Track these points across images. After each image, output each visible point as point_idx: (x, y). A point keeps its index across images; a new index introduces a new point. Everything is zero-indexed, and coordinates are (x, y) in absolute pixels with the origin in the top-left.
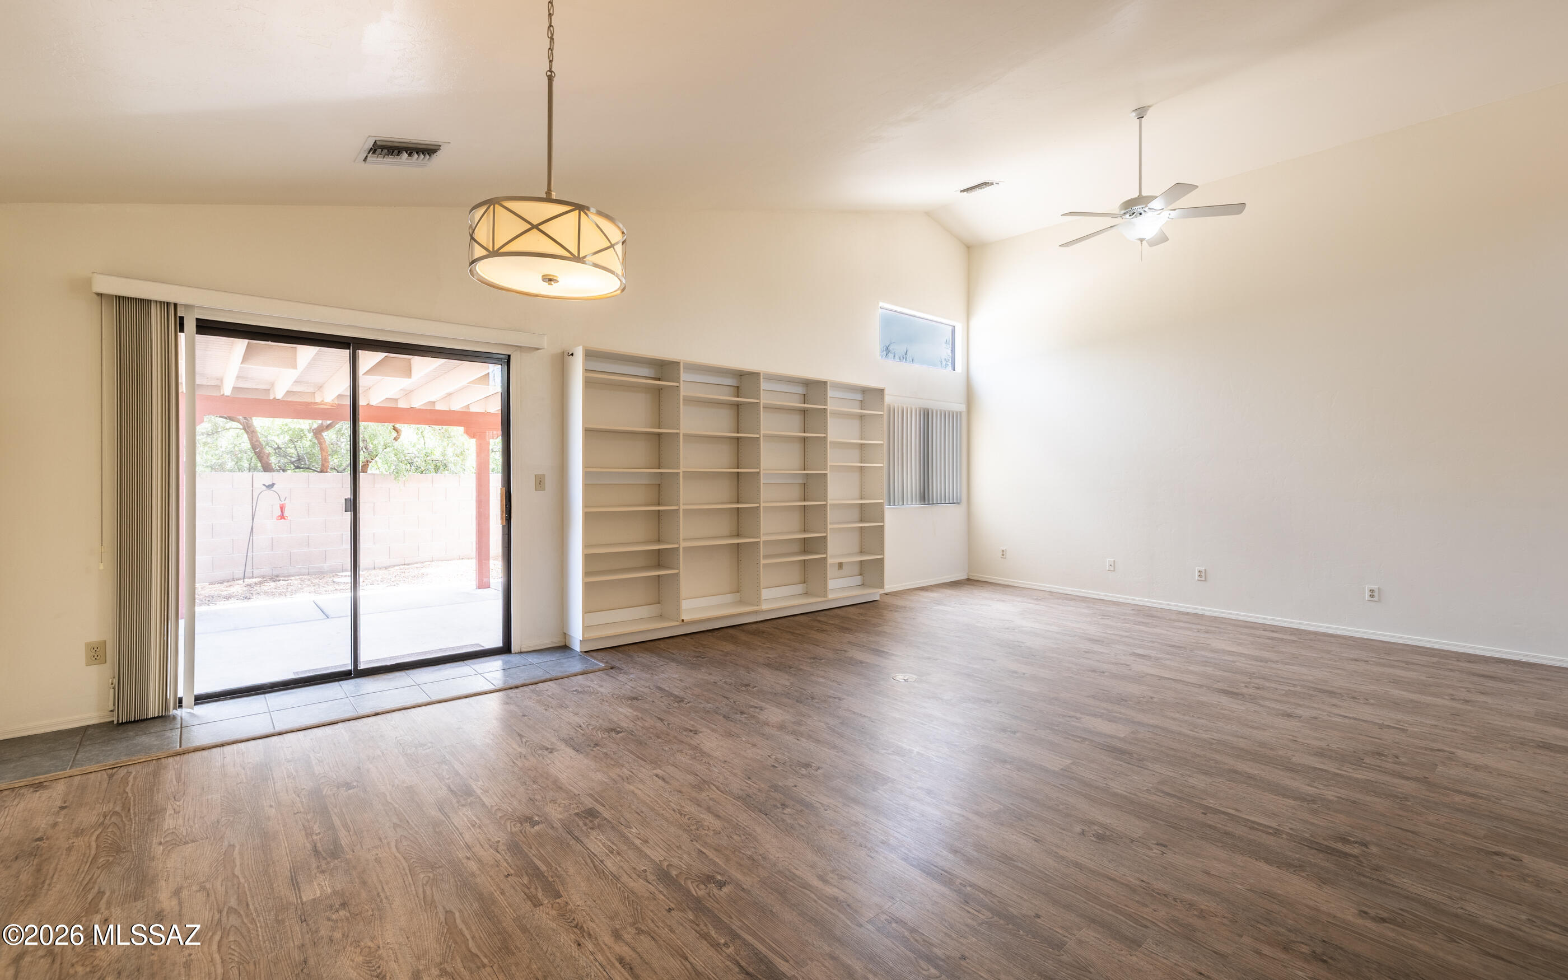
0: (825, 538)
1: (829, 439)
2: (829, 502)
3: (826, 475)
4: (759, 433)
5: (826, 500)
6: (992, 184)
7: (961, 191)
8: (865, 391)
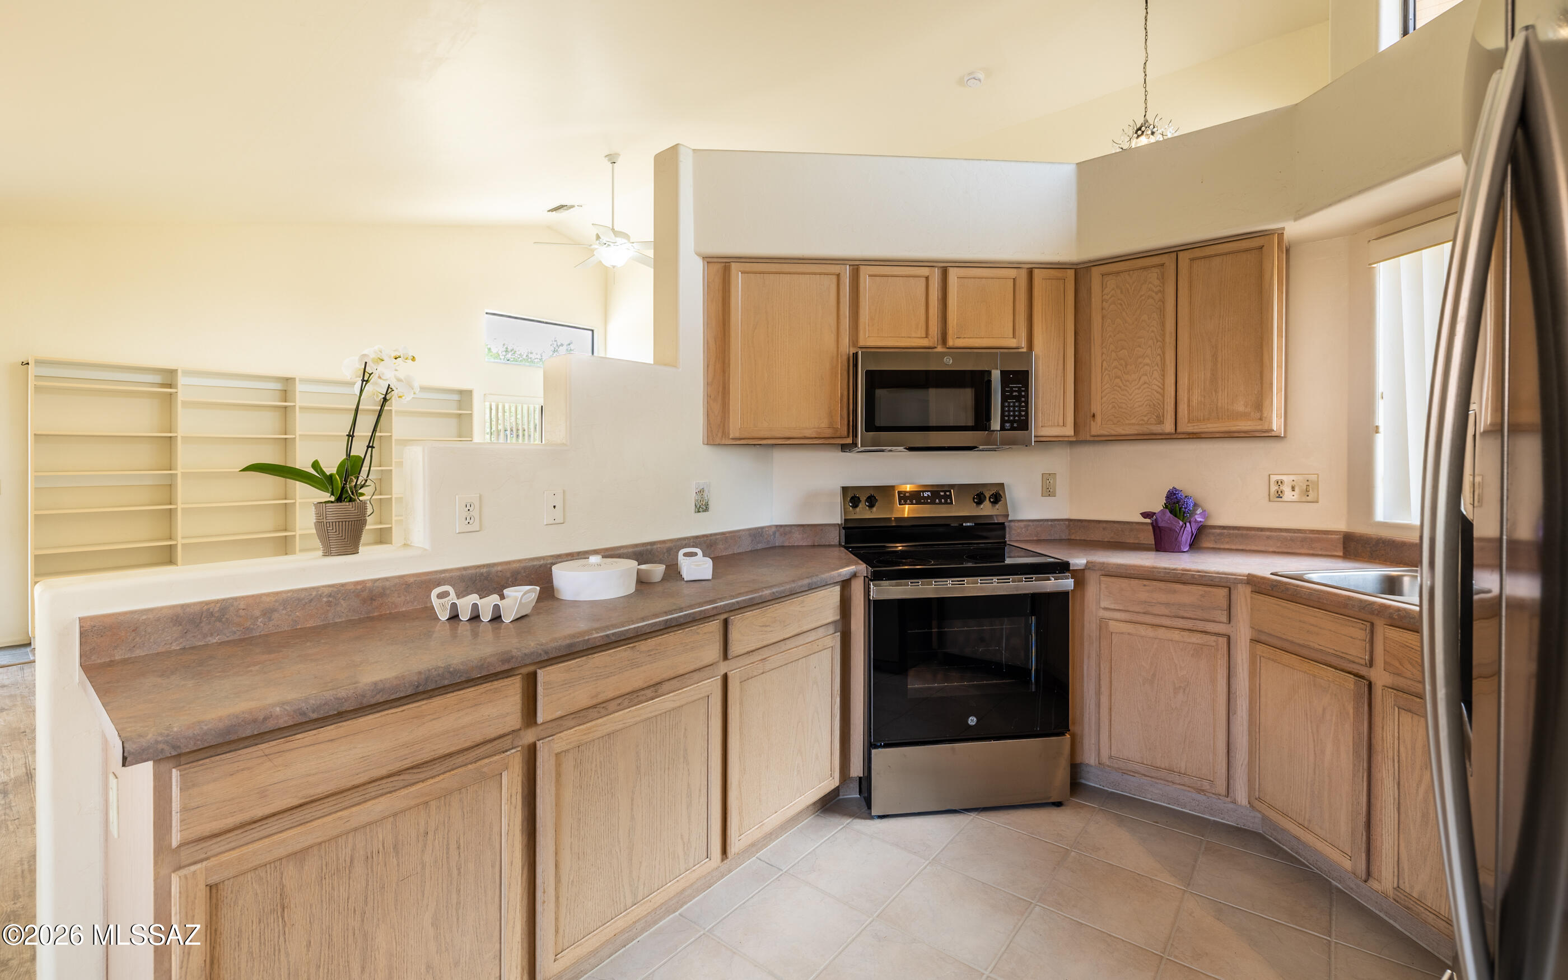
0: (391, 528)
1: (394, 438)
2: (394, 496)
3: (391, 470)
4: (295, 434)
5: (391, 494)
6: (572, 207)
7: (549, 211)
8: (461, 392)
